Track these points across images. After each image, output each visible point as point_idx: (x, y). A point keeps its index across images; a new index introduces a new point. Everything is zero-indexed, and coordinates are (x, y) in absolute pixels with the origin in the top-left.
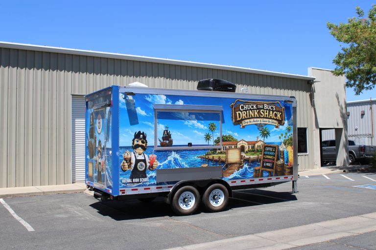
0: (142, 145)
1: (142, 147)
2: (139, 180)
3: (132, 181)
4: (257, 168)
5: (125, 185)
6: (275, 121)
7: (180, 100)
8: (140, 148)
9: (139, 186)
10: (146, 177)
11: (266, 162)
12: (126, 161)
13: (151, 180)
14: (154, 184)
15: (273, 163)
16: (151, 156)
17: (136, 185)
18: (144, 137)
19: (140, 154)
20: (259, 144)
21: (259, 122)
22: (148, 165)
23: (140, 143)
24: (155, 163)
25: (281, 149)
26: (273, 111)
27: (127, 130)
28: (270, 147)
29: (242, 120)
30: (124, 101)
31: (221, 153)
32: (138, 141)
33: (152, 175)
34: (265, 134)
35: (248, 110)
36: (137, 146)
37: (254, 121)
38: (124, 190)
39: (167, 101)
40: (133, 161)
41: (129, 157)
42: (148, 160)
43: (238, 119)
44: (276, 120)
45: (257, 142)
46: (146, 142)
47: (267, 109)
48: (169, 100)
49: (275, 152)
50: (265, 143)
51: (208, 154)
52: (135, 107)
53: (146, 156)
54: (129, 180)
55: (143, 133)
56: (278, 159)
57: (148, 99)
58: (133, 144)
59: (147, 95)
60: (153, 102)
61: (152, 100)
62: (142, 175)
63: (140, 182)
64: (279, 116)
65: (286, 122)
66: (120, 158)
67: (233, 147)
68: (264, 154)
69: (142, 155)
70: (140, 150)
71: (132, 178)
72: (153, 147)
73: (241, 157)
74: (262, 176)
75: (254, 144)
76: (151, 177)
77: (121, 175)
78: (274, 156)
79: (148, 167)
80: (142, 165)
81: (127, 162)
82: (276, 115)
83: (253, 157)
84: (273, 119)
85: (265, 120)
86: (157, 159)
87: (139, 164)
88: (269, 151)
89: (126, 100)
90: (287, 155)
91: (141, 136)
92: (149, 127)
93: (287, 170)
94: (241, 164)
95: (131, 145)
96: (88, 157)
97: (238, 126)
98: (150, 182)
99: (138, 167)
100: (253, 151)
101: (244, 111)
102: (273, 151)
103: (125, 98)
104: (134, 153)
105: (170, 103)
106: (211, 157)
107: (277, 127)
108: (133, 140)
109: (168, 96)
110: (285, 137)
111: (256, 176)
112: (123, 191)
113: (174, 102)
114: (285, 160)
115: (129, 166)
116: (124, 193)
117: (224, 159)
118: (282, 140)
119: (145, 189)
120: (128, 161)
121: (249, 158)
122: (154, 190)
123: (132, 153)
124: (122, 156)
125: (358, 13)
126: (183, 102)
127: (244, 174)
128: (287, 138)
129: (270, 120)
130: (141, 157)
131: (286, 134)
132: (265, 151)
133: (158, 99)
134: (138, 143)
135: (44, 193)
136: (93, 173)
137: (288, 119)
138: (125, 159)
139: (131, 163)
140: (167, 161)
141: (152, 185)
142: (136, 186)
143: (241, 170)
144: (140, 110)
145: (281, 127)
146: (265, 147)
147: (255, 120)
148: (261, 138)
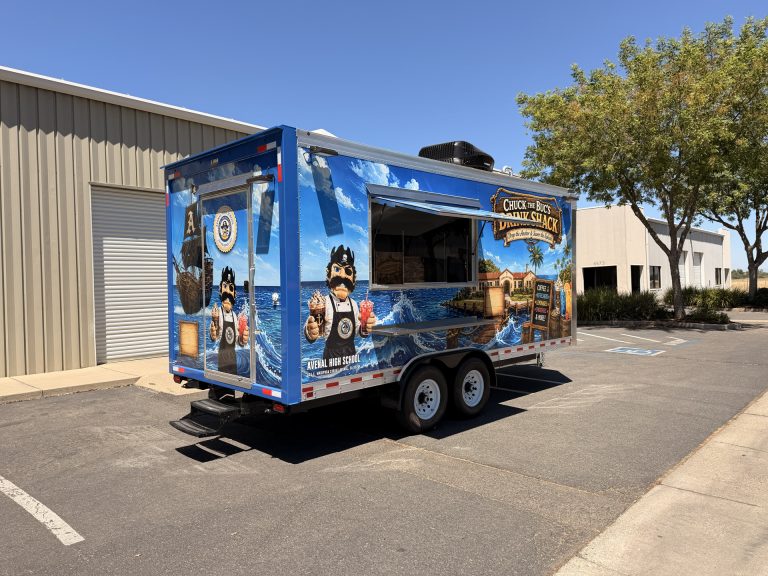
0: (346, 279)
1: (346, 282)
2: (342, 361)
3: (328, 363)
4: (526, 325)
5: (313, 376)
6: (550, 236)
7: (414, 181)
8: (343, 286)
9: (341, 375)
10: (354, 353)
11: (539, 313)
12: (316, 316)
13: (364, 359)
14: (369, 369)
15: (547, 314)
16: (362, 303)
17: (336, 372)
18: (351, 260)
19: (342, 301)
20: (529, 278)
21: (529, 236)
22: (358, 323)
23: (342, 274)
24: (370, 320)
25: (557, 289)
26: (548, 216)
27: (317, 241)
28: (543, 284)
29: (507, 230)
30: (309, 169)
31: (478, 295)
32: (338, 270)
33: (365, 347)
34: (537, 259)
35: (515, 211)
36: (337, 281)
37: (523, 234)
38: (311, 389)
39: (391, 180)
40: (330, 317)
41: (321, 306)
42: (357, 315)
43: (501, 228)
44: (551, 232)
45: (526, 274)
46: (355, 272)
47: (539, 212)
48: (394, 178)
49: (549, 293)
50: (537, 277)
51: (457, 299)
52: (332, 188)
53: (354, 303)
54: (322, 364)
55: (348, 249)
56: (553, 308)
57: (356, 170)
58: (329, 275)
59: (355, 160)
60: (366, 179)
61: (364, 173)
62: (347, 350)
63: (342, 366)
64: (554, 225)
65: (564, 237)
66: (303, 310)
67: (494, 283)
68: (536, 299)
69: (348, 302)
70: (342, 290)
71: (327, 357)
72: (366, 282)
73: (505, 303)
74: (533, 340)
75: (523, 279)
76: (364, 351)
77: (305, 351)
78: (548, 300)
79: (357, 329)
80: (347, 327)
81: (316, 320)
82: (551, 223)
83: (521, 303)
84: (547, 231)
85: (537, 231)
86: (375, 311)
87: (341, 323)
88: (541, 292)
89: (314, 168)
90: (565, 299)
91: (345, 256)
92: (358, 235)
93: (565, 328)
94: (504, 318)
95: (323, 277)
96: (179, 310)
97: (501, 241)
98: (361, 364)
99: (339, 331)
100: (521, 291)
101: (509, 211)
102: (546, 293)
103: (310, 163)
104: (331, 297)
105: (395, 185)
106: (461, 304)
107: (552, 246)
108: (329, 267)
109: (393, 168)
110: (562, 266)
111: (525, 341)
112: (309, 391)
113: (402, 184)
114: (563, 309)
115: (322, 329)
116: (310, 395)
117: (480, 308)
118: (558, 272)
119: (353, 381)
120: (319, 315)
121: (515, 306)
122: (368, 381)
123: (328, 297)
124: (305, 305)
125: (574, 75)
126: (417, 184)
127: (508, 337)
128: (564, 268)
129: (544, 233)
130: (343, 308)
131: (564, 259)
132: (537, 291)
133: (375, 173)
134: (338, 274)
135: (43, 392)
136: (199, 347)
137: (566, 233)
138: (313, 313)
139: (325, 322)
140: (391, 314)
141: (364, 370)
142: (336, 376)
143: (504, 328)
144: (341, 194)
145: (557, 246)
146: (538, 283)
147: (525, 230)
148: (532, 268)
